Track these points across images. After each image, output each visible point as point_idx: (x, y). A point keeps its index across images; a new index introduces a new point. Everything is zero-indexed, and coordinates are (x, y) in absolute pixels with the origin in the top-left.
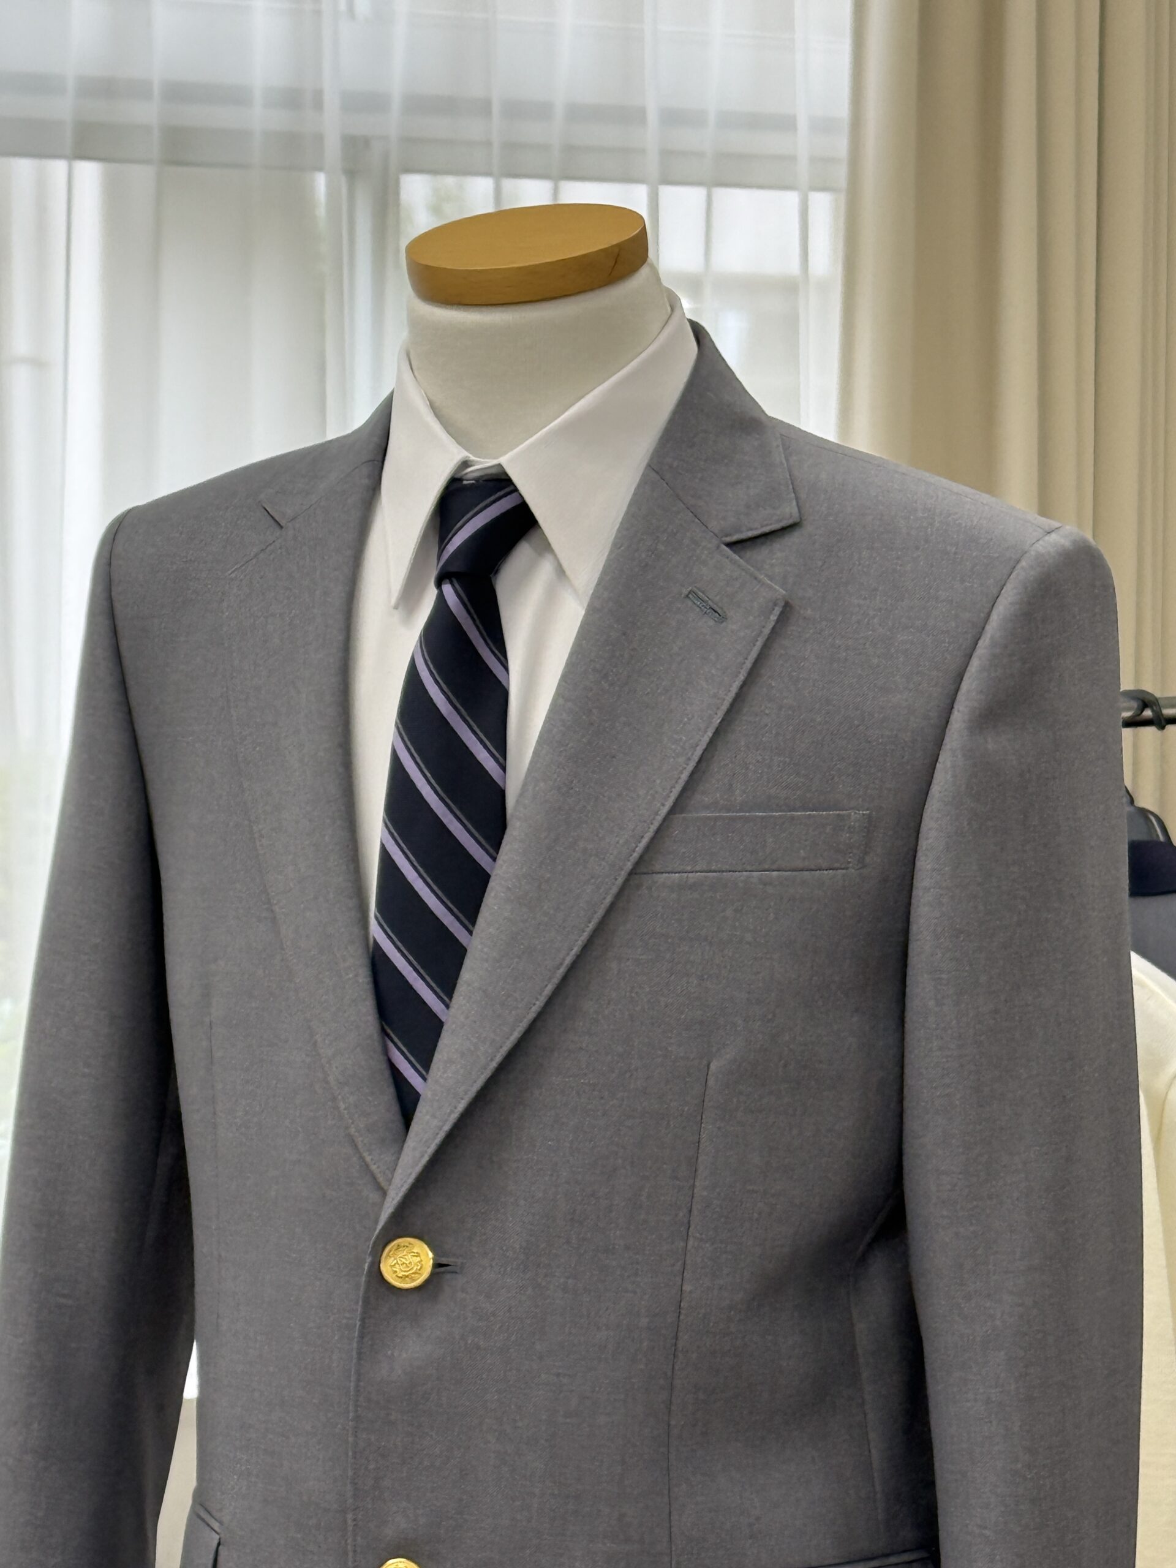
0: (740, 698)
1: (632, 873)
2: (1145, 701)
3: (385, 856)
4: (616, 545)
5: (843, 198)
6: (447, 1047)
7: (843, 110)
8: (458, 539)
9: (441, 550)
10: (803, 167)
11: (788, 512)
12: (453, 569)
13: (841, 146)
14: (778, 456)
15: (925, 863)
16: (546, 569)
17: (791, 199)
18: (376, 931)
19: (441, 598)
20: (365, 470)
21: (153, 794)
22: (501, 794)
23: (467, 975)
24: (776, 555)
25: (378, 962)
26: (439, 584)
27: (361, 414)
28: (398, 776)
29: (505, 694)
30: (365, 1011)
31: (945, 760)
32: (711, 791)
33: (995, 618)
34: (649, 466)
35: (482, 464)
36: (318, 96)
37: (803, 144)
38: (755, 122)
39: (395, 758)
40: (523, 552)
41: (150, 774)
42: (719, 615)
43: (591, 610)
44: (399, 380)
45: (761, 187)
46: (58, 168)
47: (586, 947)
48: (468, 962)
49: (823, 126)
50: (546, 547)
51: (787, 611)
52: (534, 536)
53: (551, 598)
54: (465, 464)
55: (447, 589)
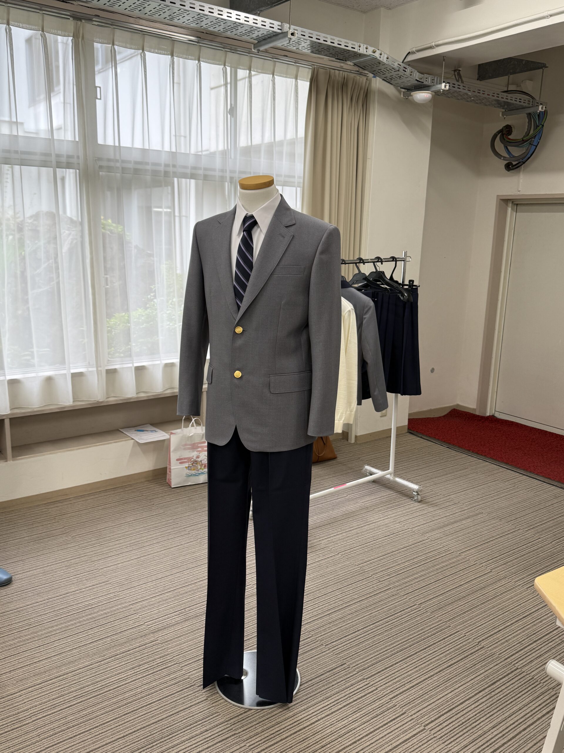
0: (287, 249)
1: (271, 275)
2: (343, 260)
3: (235, 271)
4: (269, 226)
5: (302, 188)
6: (245, 299)
7: (302, 175)
8: (246, 225)
9: (244, 226)
10: (296, 184)
11: (294, 222)
12: (246, 229)
13: (302, 181)
14: (293, 214)
15: (313, 274)
16: (259, 230)
17: (294, 188)
18: (234, 283)
19: (244, 234)
20: (233, 215)
21: (202, 264)
22: (252, 263)
23: (247, 289)
24: (292, 229)
25: (235, 287)
26: (243, 232)
27: (232, 207)
28: (237, 260)
29: (253, 248)
30: (233, 294)
31: (316, 259)
32: (283, 263)
33: (323, 238)
34: (274, 215)
35: (250, 214)
36: (226, 170)
37: (296, 180)
38: (289, 176)
39: (237, 258)
40: (256, 227)
41: (202, 261)
42: (284, 237)
43: (265, 236)
44: (238, 202)
45: (290, 186)
46: (188, 180)
47: (264, 285)
48: (247, 287)
49: (299, 177)
50: (259, 227)
51: (294, 236)
52: (257, 225)
53: (259, 234)
54: (247, 214)
55: (245, 232)
